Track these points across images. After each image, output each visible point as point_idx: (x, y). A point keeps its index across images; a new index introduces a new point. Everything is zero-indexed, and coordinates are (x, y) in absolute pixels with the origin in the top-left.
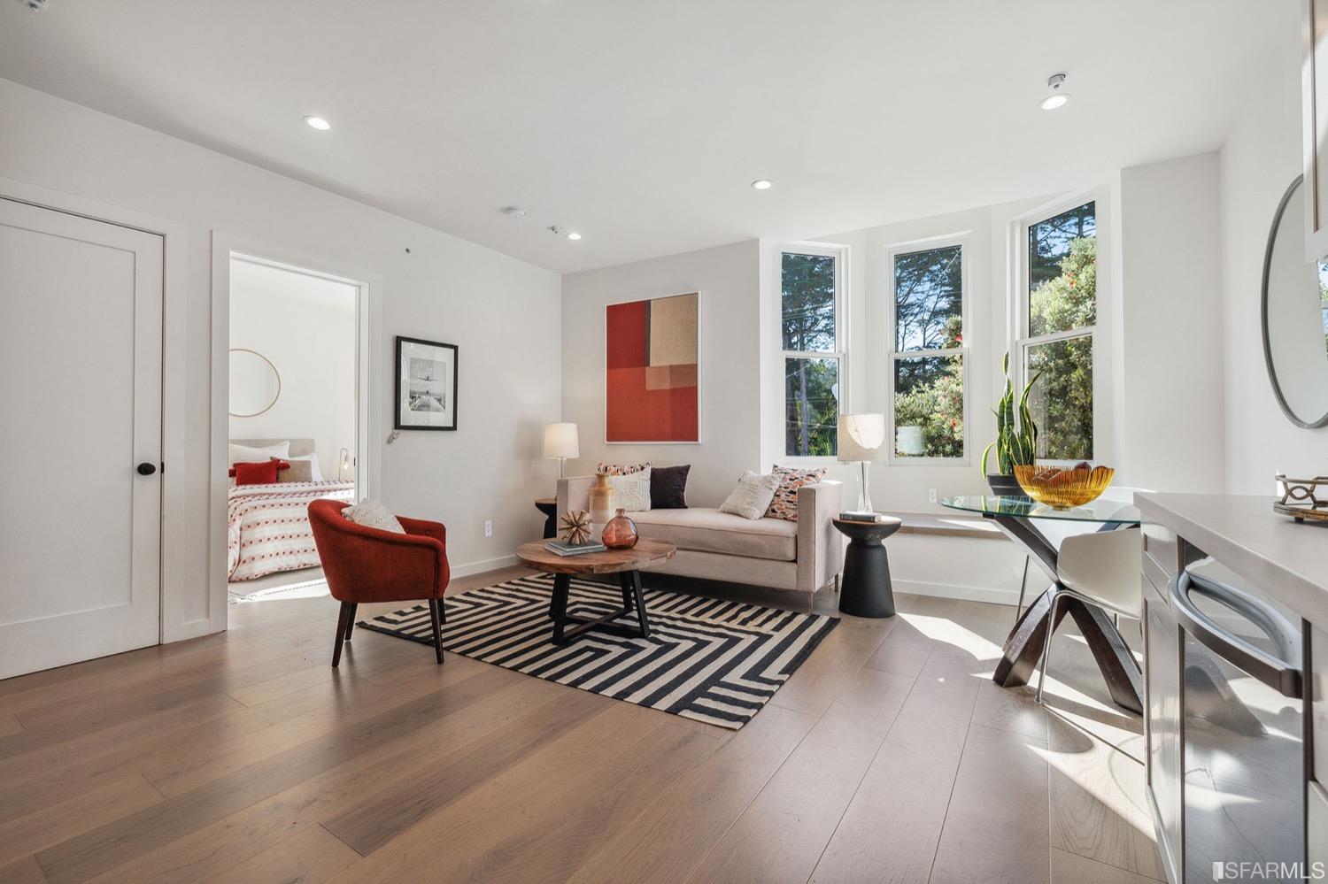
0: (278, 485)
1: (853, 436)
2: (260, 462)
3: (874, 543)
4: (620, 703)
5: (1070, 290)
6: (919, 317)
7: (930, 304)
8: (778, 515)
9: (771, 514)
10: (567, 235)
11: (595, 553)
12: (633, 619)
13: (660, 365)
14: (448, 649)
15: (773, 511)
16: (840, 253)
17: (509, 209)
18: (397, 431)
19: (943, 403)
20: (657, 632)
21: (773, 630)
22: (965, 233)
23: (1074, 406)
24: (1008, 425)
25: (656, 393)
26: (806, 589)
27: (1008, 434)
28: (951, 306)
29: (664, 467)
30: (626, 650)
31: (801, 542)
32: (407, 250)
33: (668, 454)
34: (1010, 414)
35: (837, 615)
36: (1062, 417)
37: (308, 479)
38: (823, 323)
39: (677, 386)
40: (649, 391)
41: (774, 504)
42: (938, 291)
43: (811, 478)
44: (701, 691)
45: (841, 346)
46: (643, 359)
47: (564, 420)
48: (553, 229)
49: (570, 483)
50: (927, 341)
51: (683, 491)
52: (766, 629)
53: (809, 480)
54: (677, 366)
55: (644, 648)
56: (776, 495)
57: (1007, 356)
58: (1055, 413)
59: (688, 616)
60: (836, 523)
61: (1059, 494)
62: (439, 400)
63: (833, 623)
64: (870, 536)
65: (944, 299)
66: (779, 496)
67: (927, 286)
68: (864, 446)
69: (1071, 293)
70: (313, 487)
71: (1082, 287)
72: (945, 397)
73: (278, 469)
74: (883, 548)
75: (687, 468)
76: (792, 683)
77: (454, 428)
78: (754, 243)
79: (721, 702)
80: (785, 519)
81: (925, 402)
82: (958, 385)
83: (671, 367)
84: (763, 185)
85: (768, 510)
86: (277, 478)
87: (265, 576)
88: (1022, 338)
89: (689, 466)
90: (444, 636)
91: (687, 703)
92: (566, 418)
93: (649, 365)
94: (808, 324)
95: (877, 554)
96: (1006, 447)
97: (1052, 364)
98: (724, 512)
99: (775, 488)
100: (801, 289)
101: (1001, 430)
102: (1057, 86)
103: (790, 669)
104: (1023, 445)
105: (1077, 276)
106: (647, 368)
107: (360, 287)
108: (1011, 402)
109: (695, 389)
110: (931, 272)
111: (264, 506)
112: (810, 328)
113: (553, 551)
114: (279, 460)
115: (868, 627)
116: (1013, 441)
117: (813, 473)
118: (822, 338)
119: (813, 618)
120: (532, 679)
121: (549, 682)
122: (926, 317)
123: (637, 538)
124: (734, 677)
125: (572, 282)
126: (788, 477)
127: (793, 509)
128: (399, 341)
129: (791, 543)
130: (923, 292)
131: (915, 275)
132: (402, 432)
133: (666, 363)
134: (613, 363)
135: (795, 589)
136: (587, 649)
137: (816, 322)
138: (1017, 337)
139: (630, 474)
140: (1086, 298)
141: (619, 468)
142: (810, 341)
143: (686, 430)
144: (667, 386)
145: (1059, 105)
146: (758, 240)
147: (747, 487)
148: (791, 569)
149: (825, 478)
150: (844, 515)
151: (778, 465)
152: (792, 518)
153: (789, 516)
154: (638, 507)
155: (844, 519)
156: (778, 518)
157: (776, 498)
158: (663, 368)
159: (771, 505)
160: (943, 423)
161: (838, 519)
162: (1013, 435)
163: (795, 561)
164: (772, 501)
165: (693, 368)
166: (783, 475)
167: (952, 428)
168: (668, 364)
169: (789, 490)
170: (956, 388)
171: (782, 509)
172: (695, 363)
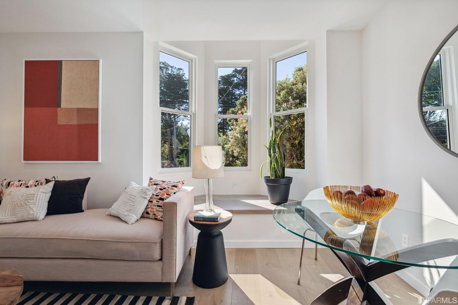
1: (203, 161)
3: (216, 234)
8: (151, 216)
9: (146, 215)
13: (68, 107)
15: (148, 213)
24: (274, 153)
26: (168, 281)
27: (274, 157)
33: (70, 170)
34: (274, 148)
39: (83, 122)
40: (60, 125)
41: (148, 208)
43: (174, 188)
45: (192, 108)
46: (55, 102)
51: (81, 198)
53: (172, 189)
54: (83, 109)
56: (150, 201)
57: (270, 120)
60: (191, 222)
64: (214, 230)
66: (152, 202)
68: (211, 168)
80: (156, 219)
83: (78, 109)
85: (144, 212)
88: (273, 112)
89: (90, 178)
93: (60, 107)
95: (218, 240)
96: (273, 164)
98: (110, 215)
99: (149, 196)
101: (270, 155)
106: (58, 109)
108: (274, 141)
109: (97, 125)
116: (276, 161)
117: (175, 184)
119: (175, 302)
126: (159, 187)
127: (161, 211)
129: (158, 246)
133: (74, 106)
134: (30, 103)
135: (160, 281)
139: (34, 188)
141: (23, 182)
143: (88, 153)
144: (75, 122)
146: (143, 32)
147: (129, 197)
148: (157, 266)
149: (184, 187)
150: (197, 217)
151: (152, 177)
152: (161, 219)
153: (159, 217)
154: (31, 217)
155: (197, 221)
156: (151, 219)
157: (150, 203)
158: (72, 109)
159: (146, 209)
160: (229, 149)
161: (193, 220)
162: (276, 158)
163: (161, 259)
164: (147, 205)
165: (95, 111)
166: (155, 186)
167: (232, 151)
168: (76, 107)
169: (159, 197)
170: (237, 135)
171: (154, 212)
172: (96, 107)
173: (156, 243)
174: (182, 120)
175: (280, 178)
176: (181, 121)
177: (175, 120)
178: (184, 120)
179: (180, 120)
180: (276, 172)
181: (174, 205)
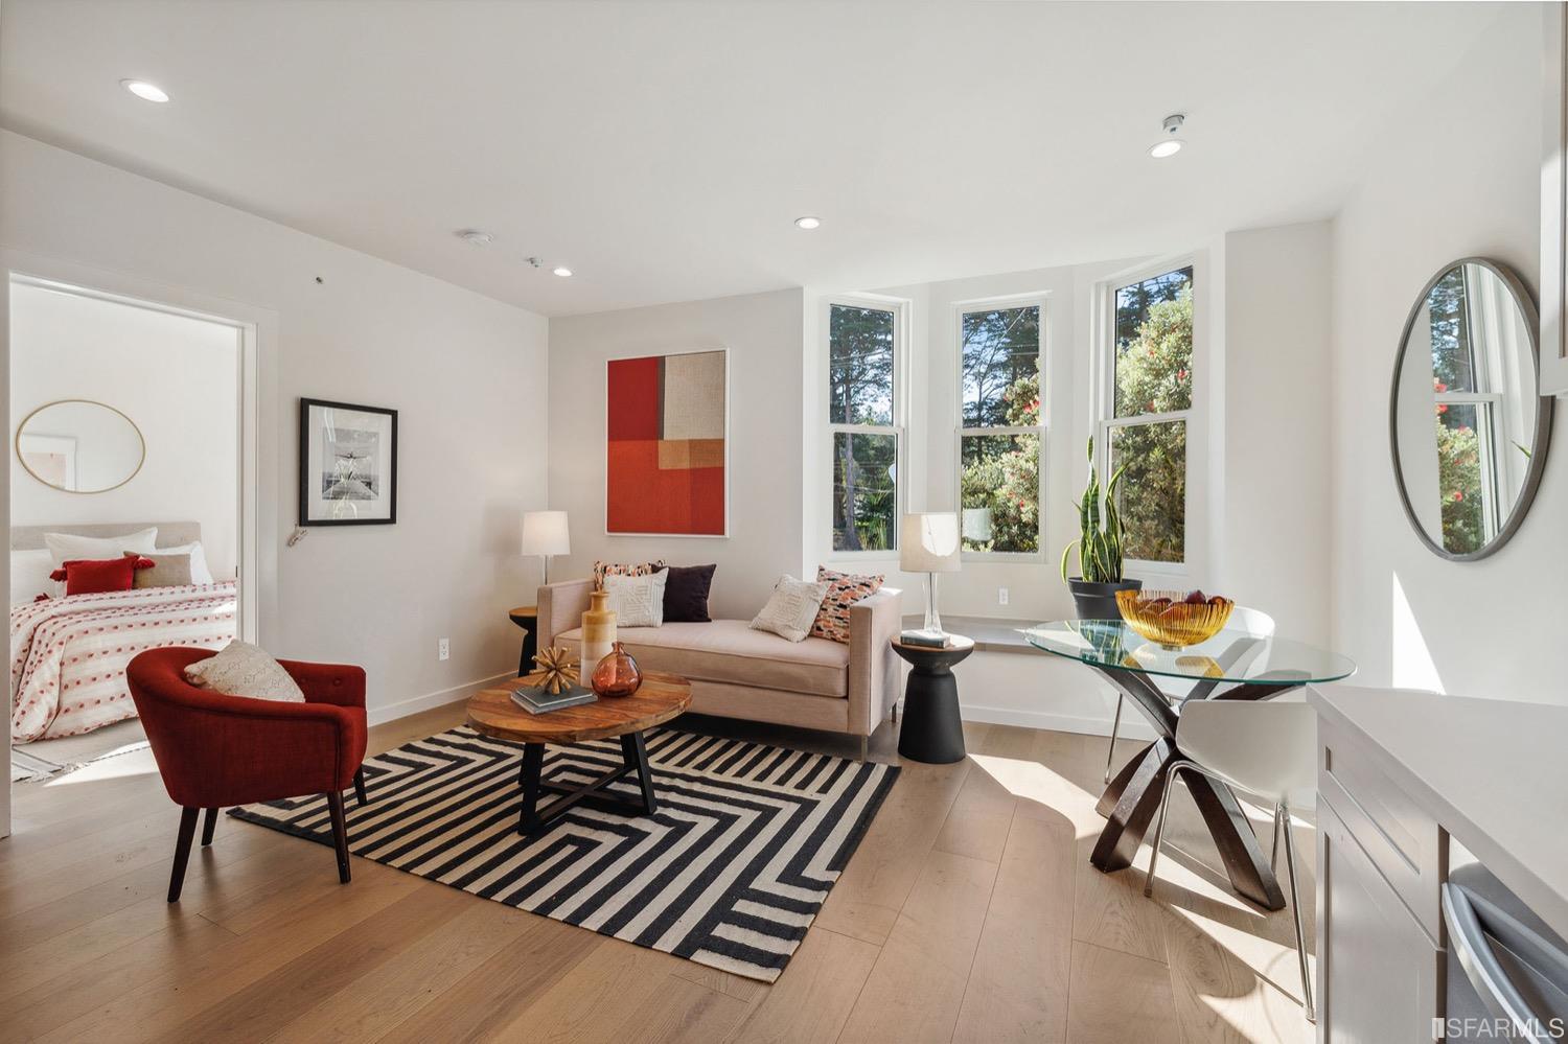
0: (132, 593)
1: (924, 542)
2: (108, 560)
3: (941, 672)
4: (607, 941)
5: (1151, 360)
6: (975, 370)
7: (987, 355)
8: (824, 634)
9: (816, 632)
10: (552, 270)
11: (581, 705)
12: (631, 781)
13: (676, 438)
14: (361, 853)
15: (819, 629)
16: (899, 308)
17: (468, 233)
18: (304, 529)
19: (1010, 482)
20: (666, 804)
21: (819, 792)
22: (1044, 292)
23: (1153, 488)
24: (1093, 522)
25: (671, 473)
26: (858, 732)
27: (1093, 533)
28: (1009, 360)
29: (683, 566)
30: (624, 839)
31: (854, 671)
32: (319, 280)
33: (686, 550)
34: (1095, 510)
35: (896, 763)
36: (1139, 500)
37: (184, 581)
38: (871, 374)
39: (701, 465)
40: (662, 471)
41: (820, 620)
42: (996, 342)
43: (865, 588)
44: (722, 911)
45: (899, 418)
46: (654, 430)
47: (552, 507)
48: (532, 261)
49: (555, 592)
50: (984, 396)
51: (706, 598)
52: (810, 793)
53: (862, 590)
54: (699, 441)
55: (648, 834)
56: (822, 609)
57: (1091, 441)
58: (1131, 496)
59: (709, 773)
60: (895, 647)
61: (1170, 631)
62: (369, 484)
63: (892, 774)
64: (937, 664)
65: (1002, 351)
66: (826, 610)
67: (985, 335)
69: (1152, 364)
70: (189, 595)
71: (1163, 358)
72: (1013, 474)
73: (135, 569)
74: (951, 676)
75: (711, 569)
76: (844, 881)
77: (392, 520)
78: (799, 291)
79: (750, 929)
80: (834, 640)
81: (987, 475)
82: (1027, 461)
83: (691, 442)
84: (809, 224)
85: (813, 627)
86: (134, 581)
87: (102, 728)
88: (1106, 418)
89: (715, 566)
90: (351, 832)
91: (701, 938)
92: (552, 506)
93: (662, 438)
94: (855, 373)
95: (944, 684)
96: (1090, 548)
97: (1130, 442)
98: (757, 629)
99: (820, 599)
100: (847, 334)
101: (1085, 527)
102: (1174, 129)
103: (839, 862)
104: (1110, 546)
105: (1159, 344)
106: (660, 442)
107: (243, 328)
108: (1096, 495)
109: (722, 470)
110: (989, 321)
111: (101, 629)
112: (857, 377)
113: (523, 705)
114: (137, 557)
115: (935, 779)
116: (1098, 542)
117: (867, 581)
118: (871, 389)
119: (868, 768)
120: (482, 903)
121: (507, 908)
122: (983, 370)
123: (640, 682)
124: (766, 881)
125: (563, 327)
126: (837, 585)
127: (843, 627)
128: (304, 405)
129: (842, 674)
130: (979, 343)
131: (971, 324)
132: (311, 530)
133: (686, 436)
134: (616, 432)
135: (845, 731)
136: (569, 839)
137: (863, 372)
138: (1101, 417)
139: (637, 577)
140: (1166, 371)
141: (622, 568)
142: (858, 392)
143: (710, 521)
144: (685, 465)
145: (1173, 152)
146: (802, 288)
147: (786, 598)
148: (840, 707)
149: (883, 589)
150: (906, 638)
151: (824, 566)
152: (842, 639)
153: (838, 636)
154: (646, 621)
155: (906, 644)
156: (825, 638)
157: (822, 612)
158: (680, 442)
159: (816, 621)
160: (1009, 501)
161: (899, 643)
162: (1098, 534)
163: (846, 697)
164: (818, 616)
165: (720, 444)
166: (831, 582)
167: (1018, 507)
168: (687, 438)
169: (838, 603)
170: (1025, 465)
171: (830, 627)
172: (721, 437)
173: (839, 669)
174: (872, 399)
175: (1107, 581)
176: (867, 403)
177: (849, 397)
178: (879, 399)
179: (866, 400)
180: (1096, 567)
181: (866, 613)
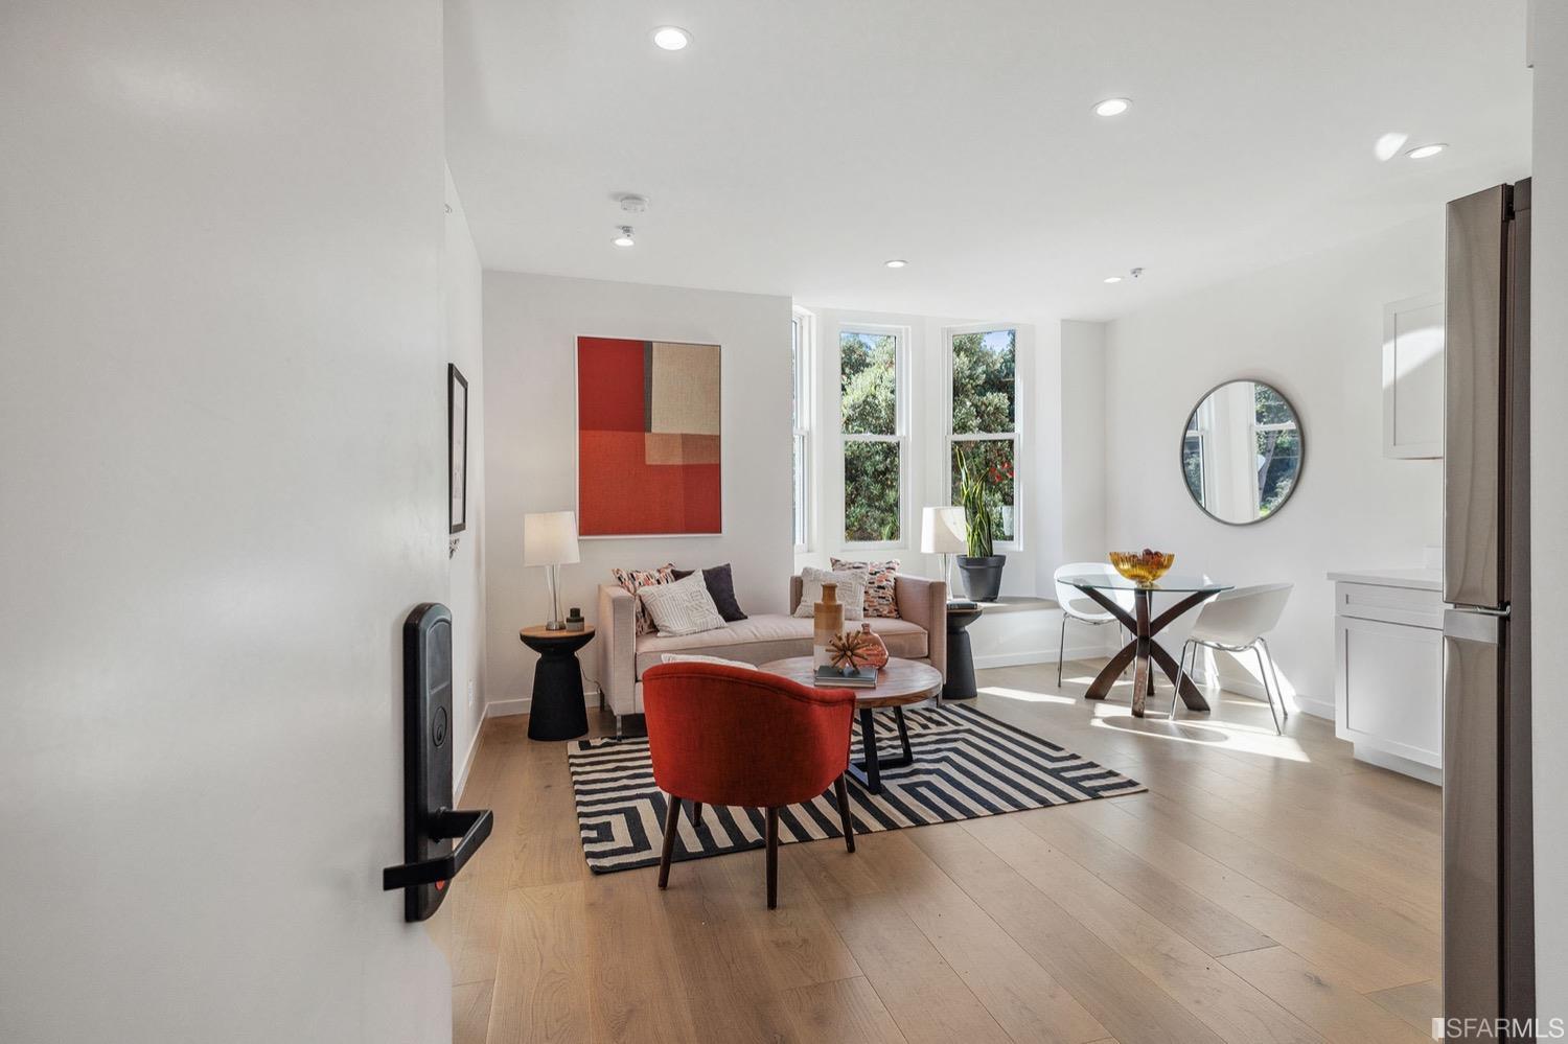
13: (666, 431)
16: (803, 320)
25: (660, 469)
39: (693, 461)
40: (650, 466)
41: (868, 602)
44: (1063, 778)
45: (803, 423)
46: (640, 421)
48: (626, 230)
51: (735, 596)
54: (692, 435)
63: (967, 708)
66: (869, 592)
75: (730, 570)
79: (1094, 779)
80: (880, 616)
83: (683, 435)
89: (729, 564)
93: (650, 431)
102: (1137, 276)
106: (647, 434)
109: (718, 467)
125: (500, 284)
126: (868, 571)
128: (450, 372)
133: (678, 431)
138: (945, 433)
143: (704, 519)
144: (677, 460)
146: (789, 299)
151: (835, 556)
152: (888, 615)
157: (867, 595)
158: (671, 436)
165: (714, 442)
169: (876, 585)
172: (718, 434)
